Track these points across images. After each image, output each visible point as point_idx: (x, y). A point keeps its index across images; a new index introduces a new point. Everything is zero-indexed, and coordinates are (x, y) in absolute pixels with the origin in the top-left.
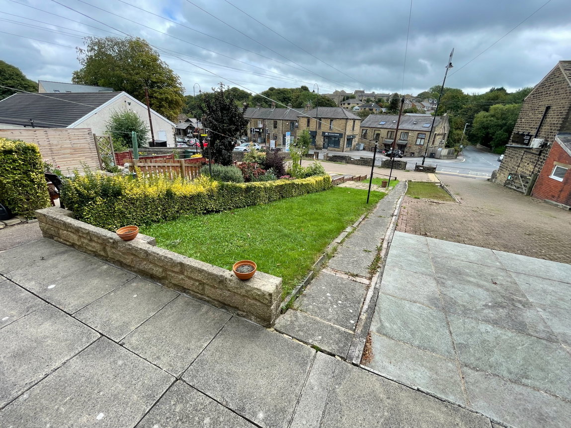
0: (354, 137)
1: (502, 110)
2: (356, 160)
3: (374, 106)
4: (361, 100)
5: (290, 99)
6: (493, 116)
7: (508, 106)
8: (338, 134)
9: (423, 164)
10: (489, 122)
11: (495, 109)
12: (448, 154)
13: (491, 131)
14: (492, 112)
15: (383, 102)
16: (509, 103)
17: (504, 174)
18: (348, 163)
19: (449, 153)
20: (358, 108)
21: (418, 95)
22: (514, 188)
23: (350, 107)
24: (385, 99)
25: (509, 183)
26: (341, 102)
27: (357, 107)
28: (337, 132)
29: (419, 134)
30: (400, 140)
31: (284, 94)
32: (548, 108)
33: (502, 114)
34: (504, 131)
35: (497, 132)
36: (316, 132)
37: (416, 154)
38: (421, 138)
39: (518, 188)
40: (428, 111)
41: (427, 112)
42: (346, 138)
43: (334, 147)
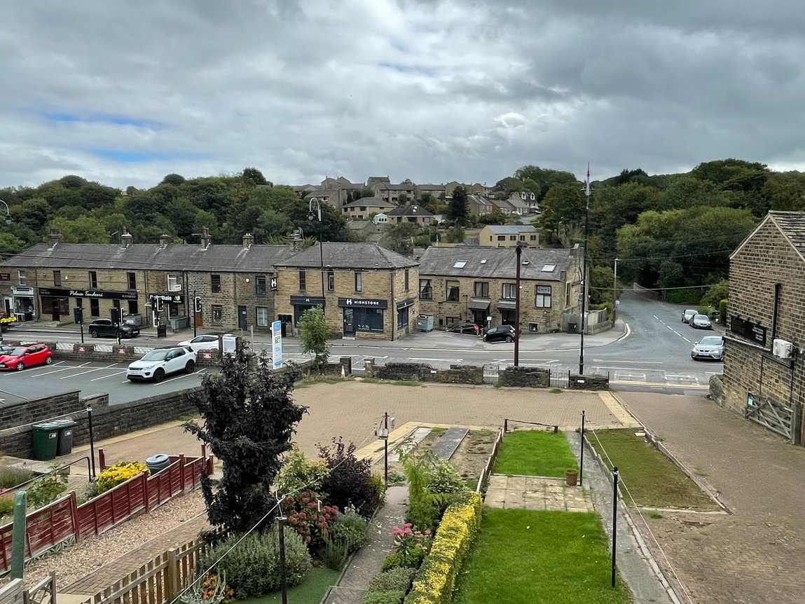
0: (410, 301)
1: (659, 220)
2: (443, 373)
3: (418, 213)
4: (387, 200)
5: (225, 202)
6: (648, 233)
7: (666, 214)
8: (376, 301)
9: (581, 372)
10: (644, 244)
11: (648, 220)
12: (599, 322)
13: (652, 259)
14: (644, 226)
15: (434, 202)
16: (667, 208)
17: (738, 393)
18: (424, 380)
19: (600, 320)
20: (385, 217)
21: (498, 184)
22: (767, 424)
23: (366, 214)
24: (436, 195)
25: (753, 414)
26: (344, 204)
27: (381, 216)
28: (373, 297)
29: (537, 286)
30: (502, 299)
31: (208, 191)
32: (778, 287)
33: (662, 228)
34: (674, 260)
35: (663, 264)
36: (324, 298)
37: (541, 327)
38: (544, 295)
39: (774, 426)
40: (524, 215)
41: (523, 220)
42: (395, 310)
43: (370, 331)
